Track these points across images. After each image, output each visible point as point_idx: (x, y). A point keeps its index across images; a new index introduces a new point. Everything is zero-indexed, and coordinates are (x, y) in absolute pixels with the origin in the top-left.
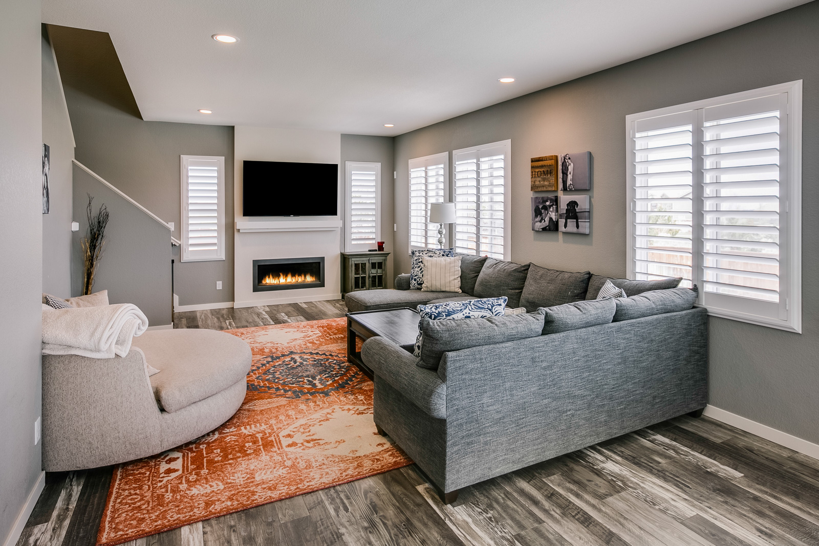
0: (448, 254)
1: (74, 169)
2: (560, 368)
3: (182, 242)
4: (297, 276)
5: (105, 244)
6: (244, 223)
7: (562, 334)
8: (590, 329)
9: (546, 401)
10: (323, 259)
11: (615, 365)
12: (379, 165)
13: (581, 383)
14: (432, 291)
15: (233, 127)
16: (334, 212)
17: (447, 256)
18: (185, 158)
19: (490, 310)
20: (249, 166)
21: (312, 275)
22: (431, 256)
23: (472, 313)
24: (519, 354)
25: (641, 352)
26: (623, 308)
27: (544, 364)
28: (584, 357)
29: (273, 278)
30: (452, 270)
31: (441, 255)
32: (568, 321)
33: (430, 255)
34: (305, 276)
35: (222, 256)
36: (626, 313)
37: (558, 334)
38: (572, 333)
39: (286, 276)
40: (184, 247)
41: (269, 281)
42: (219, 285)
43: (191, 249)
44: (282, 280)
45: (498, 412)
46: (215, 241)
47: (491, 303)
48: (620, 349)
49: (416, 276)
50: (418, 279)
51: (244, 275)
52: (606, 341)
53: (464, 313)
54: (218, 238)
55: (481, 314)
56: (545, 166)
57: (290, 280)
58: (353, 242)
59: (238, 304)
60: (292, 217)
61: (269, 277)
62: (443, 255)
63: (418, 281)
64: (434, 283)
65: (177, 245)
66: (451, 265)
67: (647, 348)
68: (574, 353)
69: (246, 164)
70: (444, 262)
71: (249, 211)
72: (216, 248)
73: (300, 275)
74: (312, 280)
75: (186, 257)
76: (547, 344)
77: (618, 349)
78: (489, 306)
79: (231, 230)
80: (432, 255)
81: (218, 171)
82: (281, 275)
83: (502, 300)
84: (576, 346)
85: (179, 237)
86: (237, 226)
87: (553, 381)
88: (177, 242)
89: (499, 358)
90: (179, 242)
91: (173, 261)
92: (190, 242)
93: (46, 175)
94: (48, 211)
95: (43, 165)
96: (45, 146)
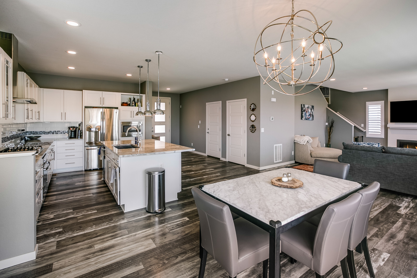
1: (327, 109)
3: (366, 131)
5: (334, 129)
6: (390, 125)
15: (388, 90)
18: (367, 103)
20: (392, 103)
24: (367, 155)
35: (383, 137)
40: (367, 132)
43: (369, 133)
54: (381, 130)
68: (394, 161)
69: (391, 103)
71: (393, 120)
72: (380, 133)
75: (367, 136)
79: (386, 127)
81: (381, 106)
84: (395, 159)
85: (365, 129)
86: (388, 126)
87: (383, 166)
88: (364, 131)
89: (359, 154)
90: (365, 131)
91: (362, 137)
92: (369, 131)
93: (312, 112)
94: (313, 120)
95: (311, 110)
96: (312, 106)
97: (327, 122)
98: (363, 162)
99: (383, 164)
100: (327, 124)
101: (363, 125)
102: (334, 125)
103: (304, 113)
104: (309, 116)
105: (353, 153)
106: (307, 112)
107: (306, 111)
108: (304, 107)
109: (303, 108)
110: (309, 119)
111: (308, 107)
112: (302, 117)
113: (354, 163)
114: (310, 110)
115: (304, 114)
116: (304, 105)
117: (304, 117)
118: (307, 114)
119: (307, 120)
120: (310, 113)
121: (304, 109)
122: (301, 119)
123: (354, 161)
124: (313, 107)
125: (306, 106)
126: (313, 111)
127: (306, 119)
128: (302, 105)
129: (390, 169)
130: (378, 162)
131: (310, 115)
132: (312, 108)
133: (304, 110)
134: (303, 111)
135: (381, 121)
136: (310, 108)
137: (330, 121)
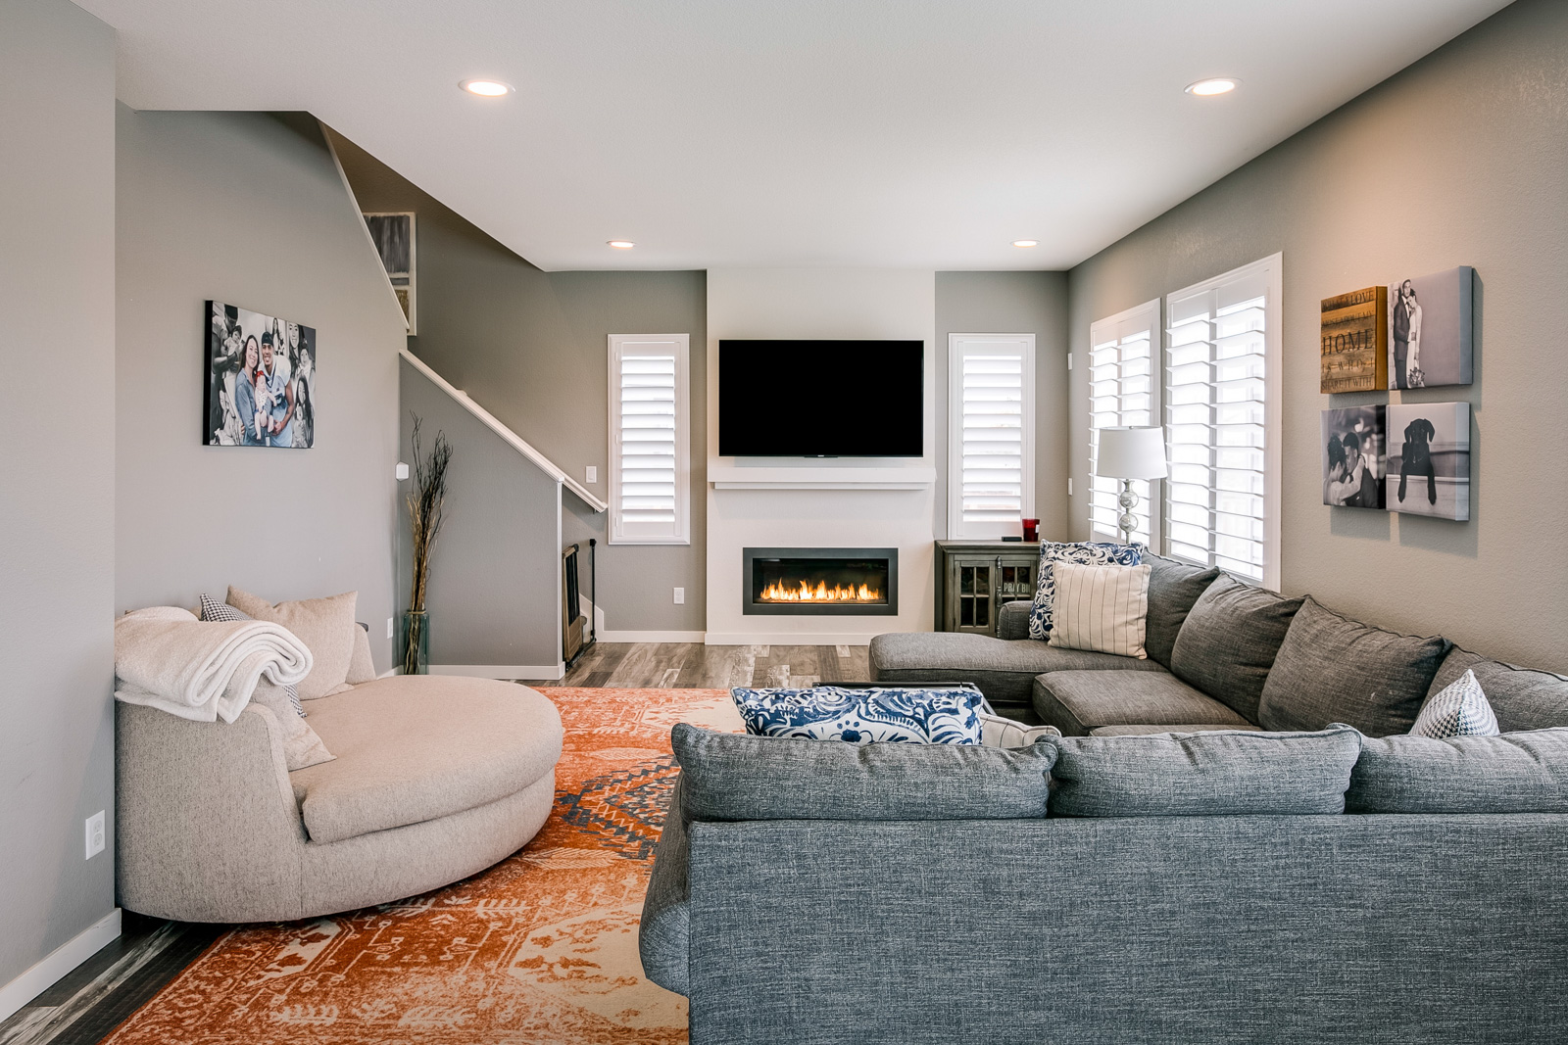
0: (1124, 558)
1: (401, 368)
2: (1095, 927)
3: (611, 505)
4: (838, 589)
5: (447, 504)
6: (724, 470)
7: (1101, 826)
8: (1223, 824)
9: (1041, 1016)
10: (894, 552)
11: (1337, 954)
12: (1029, 340)
13: (1185, 986)
14: (1072, 649)
15: (704, 273)
16: (912, 446)
17: (1121, 563)
18: (614, 339)
19: (919, 722)
20: (728, 348)
21: (871, 589)
22: (1081, 561)
23: (864, 725)
24: (935, 861)
25: (1473, 932)
26: (1392, 770)
27: (1031, 905)
28: (1195, 906)
29: (785, 590)
30: (1122, 599)
31: (1105, 558)
32: (1130, 786)
33: (1079, 556)
34: (857, 590)
35: (685, 537)
36: (1402, 790)
37: (1088, 823)
38: (1148, 828)
39: (815, 587)
40: (613, 515)
41: (775, 594)
42: (680, 595)
43: (627, 519)
44: (805, 595)
45: (859, 1013)
46: (670, 505)
47: (925, 703)
48: (1361, 906)
49: (1042, 606)
50: (1046, 615)
51: (726, 579)
52: (1296, 872)
53: (842, 721)
54: (678, 499)
55: (891, 731)
56: (1353, 319)
57: (822, 594)
58: (967, 518)
59: (712, 637)
60: (821, 460)
61: (776, 588)
62: (1111, 560)
63: (1045, 621)
64: (1074, 627)
65: (601, 511)
66: (1120, 586)
67: (1500, 920)
68: (1153, 888)
69: (725, 346)
70: (1103, 579)
71: (731, 446)
72: (671, 519)
73: (845, 587)
74: (872, 598)
75: (617, 535)
76: (1041, 846)
77: (1355, 906)
78: (920, 710)
79: (699, 484)
80: (1085, 557)
81: (677, 365)
82: (803, 583)
83: (964, 700)
84: (1159, 868)
85: (604, 493)
86: (712, 476)
87: (1066, 959)
88: (600, 505)
89: (865, 863)
90: (605, 506)
91: (593, 542)
92: (626, 505)
93: (303, 380)
94: (310, 443)
95: (295, 362)
96: (301, 328)
97: (402, 459)
98: (894, 943)
99: (1072, 930)
100: (403, 471)
101: (592, 474)
102: (449, 479)
103: (229, 379)
104: (280, 415)
105: (799, 857)
106: (261, 379)
107: (247, 371)
108: (233, 329)
109: (221, 342)
110: (279, 441)
111: (267, 338)
112: (210, 422)
113: (815, 972)
114: (282, 365)
115: (228, 399)
116: (231, 312)
117: (228, 420)
118: (262, 396)
119: (261, 443)
120: (288, 387)
121: (233, 346)
122: (206, 442)
123: (814, 948)
124: (306, 337)
125: (253, 324)
126: (305, 369)
127: (253, 441)
128: (209, 305)
129: (1128, 974)
130: (1033, 917)
131: (284, 401)
132: (301, 346)
133: (231, 360)
134: (222, 368)
135: (677, 445)
136: (285, 349)
137: (428, 448)
